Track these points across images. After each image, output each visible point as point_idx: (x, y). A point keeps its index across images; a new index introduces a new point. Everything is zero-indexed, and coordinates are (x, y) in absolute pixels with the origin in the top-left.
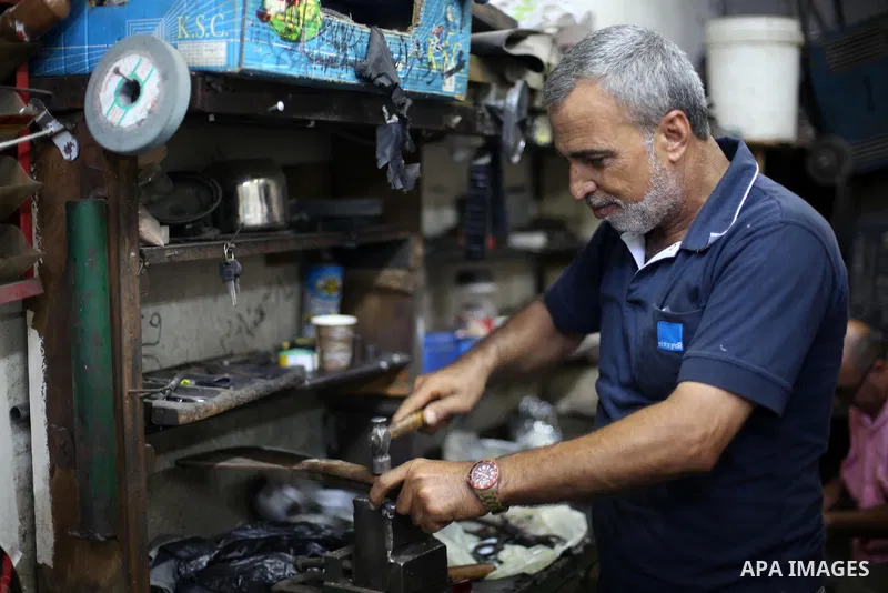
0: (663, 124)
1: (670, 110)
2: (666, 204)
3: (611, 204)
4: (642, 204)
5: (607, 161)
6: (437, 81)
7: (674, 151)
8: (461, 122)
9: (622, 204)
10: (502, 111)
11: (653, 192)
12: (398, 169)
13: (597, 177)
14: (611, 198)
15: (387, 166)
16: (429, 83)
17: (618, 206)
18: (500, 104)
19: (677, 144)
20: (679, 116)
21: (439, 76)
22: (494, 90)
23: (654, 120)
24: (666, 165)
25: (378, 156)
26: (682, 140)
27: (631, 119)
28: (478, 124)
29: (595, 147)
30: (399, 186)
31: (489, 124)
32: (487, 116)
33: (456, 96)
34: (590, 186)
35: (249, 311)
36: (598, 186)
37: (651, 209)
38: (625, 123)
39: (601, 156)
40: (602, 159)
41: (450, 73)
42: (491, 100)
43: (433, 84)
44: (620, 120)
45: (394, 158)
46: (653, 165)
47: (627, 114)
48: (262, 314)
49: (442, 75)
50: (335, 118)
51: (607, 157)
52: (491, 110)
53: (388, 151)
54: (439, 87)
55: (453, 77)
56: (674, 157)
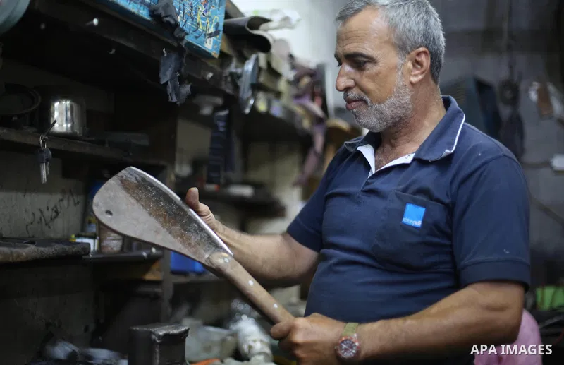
0: (413, 53)
1: (421, 46)
2: (400, 111)
3: (362, 100)
4: (382, 105)
5: (369, 66)
6: (202, 38)
7: (415, 75)
8: (212, 77)
9: (369, 102)
10: (239, 76)
11: (393, 100)
12: (175, 88)
13: (357, 76)
14: (363, 95)
15: (167, 83)
16: (197, 37)
17: (365, 102)
18: (239, 71)
19: (417, 72)
20: (425, 52)
21: (203, 35)
22: (234, 63)
23: (408, 47)
24: (407, 84)
25: (161, 75)
26: (423, 70)
27: (394, 40)
28: (223, 83)
29: (364, 52)
30: (175, 100)
31: (230, 86)
32: (229, 79)
33: (213, 54)
34: (351, 83)
35: (48, 209)
36: (357, 84)
37: (388, 112)
38: (388, 42)
39: (365, 60)
40: (365, 62)
41: (211, 35)
42: (233, 68)
43: (199, 39)
44: (386, 38)
45: (172, 79)
46: (398, 80)
47: (392, 36)
48: (57, 212)
49: (205, 35)
50: (131, 45)
51: (369, 62)
52: (232, 74)
53: (169, 73)
54: (203, 43)
55: (212, 39)
56: (414, 80)
